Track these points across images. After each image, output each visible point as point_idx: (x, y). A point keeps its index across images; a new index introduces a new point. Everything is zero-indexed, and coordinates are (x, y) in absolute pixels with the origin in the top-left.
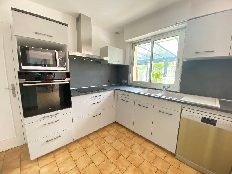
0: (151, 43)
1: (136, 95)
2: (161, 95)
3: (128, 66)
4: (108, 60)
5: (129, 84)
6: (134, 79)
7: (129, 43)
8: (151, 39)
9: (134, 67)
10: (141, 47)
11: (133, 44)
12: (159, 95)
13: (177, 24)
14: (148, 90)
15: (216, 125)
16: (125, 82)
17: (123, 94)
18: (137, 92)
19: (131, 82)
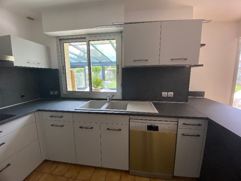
0: (85, 43)
3: (57, 71)
4: (13, 61)
5: (62, 96)
6: (70, 89)
8: (85, 38)
9: (67, 72)
10: (73, 46)
11: (60, 40)
12: (104, 108)
13: (113, 25)
15: (158, 131)
16: (56, 93)
17: (51, 116)
18: (75, 110)
19: (65, 92)
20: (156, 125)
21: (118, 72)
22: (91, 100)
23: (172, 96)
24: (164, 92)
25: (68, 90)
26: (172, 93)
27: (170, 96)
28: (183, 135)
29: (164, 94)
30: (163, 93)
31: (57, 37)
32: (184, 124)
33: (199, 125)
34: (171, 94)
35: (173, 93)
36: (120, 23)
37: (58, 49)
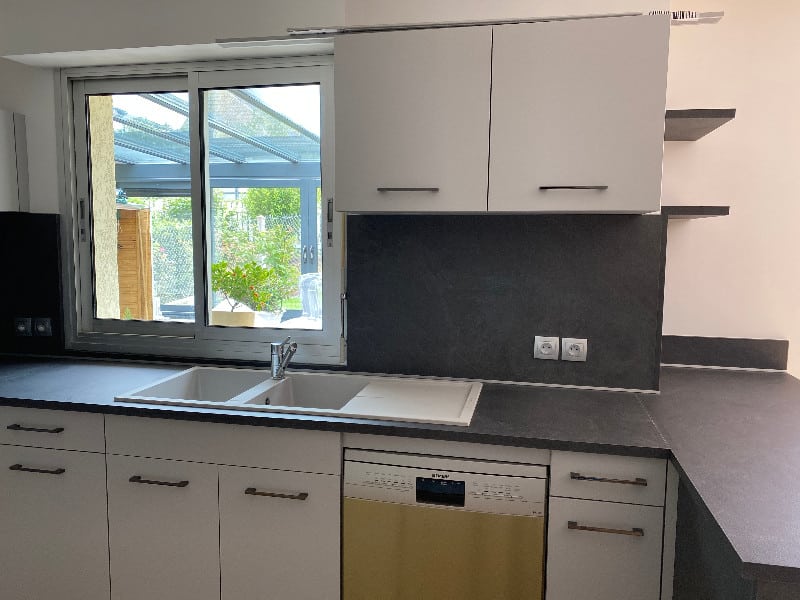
1: (110, 417)
2: (255, 400)
3: (47, 226)
5: (71, 341)
7: (44, 69)
11: (72, 81)
12: (245, 399)
13: (293, 36)
14: (195, 376)
15: (462, 504)
16: (41, 328)
17: (16, 427)
18: (117, 400)
19: (82, 325)
20: (454, 477)
21: (330, 236)
22: (196, 368)
23: (583, 358)
24: (545, 334)
25: (101, 314)
26: (583, 343)
27: (572, 355)
28: (572, 525)
29: (545, 345)
30: (539, 340)
31: (60, 70)
32: (575, 476)
33: (641, 482)
34: (576, 347)
35: (584, 341)
36: (323, 31)
37: (60, 124)
